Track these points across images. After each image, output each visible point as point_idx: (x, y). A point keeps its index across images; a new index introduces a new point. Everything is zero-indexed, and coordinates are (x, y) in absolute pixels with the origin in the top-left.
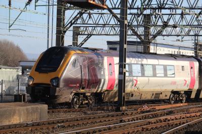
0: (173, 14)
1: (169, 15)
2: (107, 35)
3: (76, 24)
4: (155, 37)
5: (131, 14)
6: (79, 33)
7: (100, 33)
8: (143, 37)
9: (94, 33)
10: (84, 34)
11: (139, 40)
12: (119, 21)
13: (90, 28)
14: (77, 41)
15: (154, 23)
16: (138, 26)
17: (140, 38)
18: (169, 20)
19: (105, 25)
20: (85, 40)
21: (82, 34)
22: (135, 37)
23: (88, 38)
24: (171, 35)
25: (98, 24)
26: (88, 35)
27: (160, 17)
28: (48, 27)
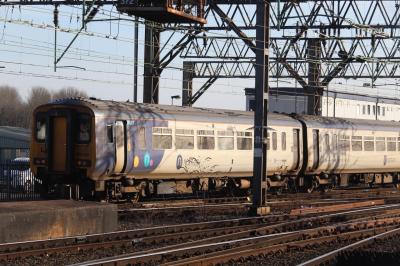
0: (362, 38)
1: (354, 39)
2: (245, 77)
3: (185, 57)
4: (328, 79)
5: (284, 38)
6: (194, 74)
7: (232, 74)
8: (307, 81)
9: (222, 73)
10: (203, 76)
11: (299, 86)
12: (254, 51)
13: (215, 66)
14: (191, 88)
15: (327, 54)
16: (297, 60)
17: (302, 83)
18: (353, 48)
19: (237, 58)
20: (206, 87)
21: (199, 76)
22: (294, 80)
23: (210, 83)
24: (360, 77)
25: (225, 57)
26: (211, 77)
27: (337, 43)
28: (136, 64)
